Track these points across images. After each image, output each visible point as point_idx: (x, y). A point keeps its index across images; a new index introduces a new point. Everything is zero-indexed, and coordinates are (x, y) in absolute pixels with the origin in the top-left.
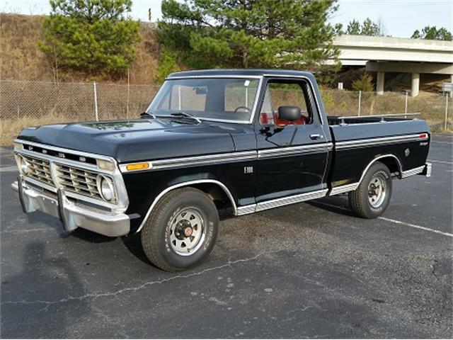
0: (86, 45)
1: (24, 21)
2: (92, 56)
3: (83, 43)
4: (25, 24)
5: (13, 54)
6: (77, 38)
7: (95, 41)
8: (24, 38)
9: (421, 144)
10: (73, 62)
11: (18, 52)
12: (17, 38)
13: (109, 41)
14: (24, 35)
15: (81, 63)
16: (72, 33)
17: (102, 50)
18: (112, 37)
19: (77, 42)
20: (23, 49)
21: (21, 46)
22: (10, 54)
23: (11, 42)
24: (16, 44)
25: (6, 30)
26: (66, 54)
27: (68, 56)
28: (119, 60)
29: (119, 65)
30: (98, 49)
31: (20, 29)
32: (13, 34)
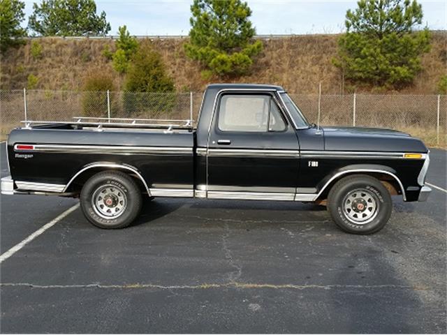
0: (372, 59)
1: (327, 40)
2: (377, 69)
3: (369, 58)
4: (326, 42)
5: (312, 70)
6: (364, 53)
7: (380, 55)
8: (324, 55)
10: (360, 75)
11: (316, 68)
12: (318, 56)
13: (395, 54)
14: (324, 52)
15: (367, 75)
16: (361, 49)
17: (387, 62)
18: (399, 50)
19: (364, 57)
20: (321, 65)
21: (320, 63)
22: (310, 70)
23: (312, 60)
24: (317, 61)
25: (310, 49)
26: (354, 68)
27: (356, 70)
28: (403, 71)
29: (402, 75)
30: (383, 62)
31: (322, 48)
32: (315, 53)
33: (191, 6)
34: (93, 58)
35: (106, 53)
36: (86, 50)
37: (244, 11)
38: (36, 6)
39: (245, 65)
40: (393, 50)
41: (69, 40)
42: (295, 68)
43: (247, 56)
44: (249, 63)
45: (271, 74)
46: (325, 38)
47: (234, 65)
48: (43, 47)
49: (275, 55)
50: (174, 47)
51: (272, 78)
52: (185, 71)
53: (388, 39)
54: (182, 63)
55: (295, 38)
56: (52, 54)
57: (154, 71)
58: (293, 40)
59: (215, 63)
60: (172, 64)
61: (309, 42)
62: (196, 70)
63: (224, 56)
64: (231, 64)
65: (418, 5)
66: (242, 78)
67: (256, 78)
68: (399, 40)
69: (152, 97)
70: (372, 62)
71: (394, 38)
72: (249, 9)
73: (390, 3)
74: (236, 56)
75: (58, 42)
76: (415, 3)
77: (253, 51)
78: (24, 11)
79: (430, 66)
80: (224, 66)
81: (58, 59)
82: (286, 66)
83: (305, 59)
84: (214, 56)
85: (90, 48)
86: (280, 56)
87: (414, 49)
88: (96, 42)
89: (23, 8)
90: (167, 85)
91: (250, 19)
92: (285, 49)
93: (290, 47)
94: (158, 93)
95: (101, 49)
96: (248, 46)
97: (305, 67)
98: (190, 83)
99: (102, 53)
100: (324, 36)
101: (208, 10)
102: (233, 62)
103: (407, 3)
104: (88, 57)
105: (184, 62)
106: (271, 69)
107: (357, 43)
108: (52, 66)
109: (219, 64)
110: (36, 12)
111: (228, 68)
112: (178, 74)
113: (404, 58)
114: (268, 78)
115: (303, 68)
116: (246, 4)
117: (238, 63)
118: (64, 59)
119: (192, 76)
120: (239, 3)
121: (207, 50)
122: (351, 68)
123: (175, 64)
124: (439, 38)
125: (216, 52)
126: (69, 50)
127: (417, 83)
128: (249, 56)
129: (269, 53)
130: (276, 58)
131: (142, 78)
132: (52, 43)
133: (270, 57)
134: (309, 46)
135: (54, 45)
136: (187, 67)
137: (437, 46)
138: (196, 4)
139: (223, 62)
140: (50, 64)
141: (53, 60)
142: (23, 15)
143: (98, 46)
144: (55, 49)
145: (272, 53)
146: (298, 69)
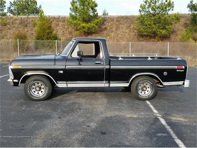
0: (150, 26)
1: (134, 18)
2: (152, 31)
3: (148, 26)
4: (134, 19)
5: (126, 31)
6: (146, 24)
7: (153, 24)
8: (132, 25)
9: (177, 70)
10: (145, 33)
11: (127, 31)
12: (129, 25)
13: (160, 24)
14: (132, 23)
15: (147, 34)
16: (145, 22)
17: (157, 28)
18: (162, 22)
19: (146, 25)
20: (130, 29)
21: (130, 28)
22: (125, 31)
23: (126, 27)
24: (128, 27)
25: (126, 22)
26: (142, 31)
27: (143, 31)
28: (164, 32)
29: (163, 34)
30: (155, 28)
31: (131, 21)
32: (128, 24)
33: (71, 2)
34: (28, 25)
35: (34, 23)
36: (26, 22)
37: (93, 5)
38: (11, 3)
39: (93, 28)
40: (160, 22)
41: (19, 17)
42: (118, 30)
43: (94, 25)
44: (96, 28)
45: (107, 33)
46: (133, 17)
47: (89, 29)
48: (7, 20)
49: (110, 24)
50: (65, 21)
51: (107, 35)
52: (69, 31)
53: (157, 17)
54: (68, 28)
55: (120, 17)
56: (10, 24)
57: (48, 31)
58: (119, 18)
59: (80, 28)
60: (63, 28)
61: (126, 19)
62: (73, 31)
63: (84, 25)
64: (87, 28)
65: (172, 2)
66: (93, 34)
67: (100, 35)
68: (162, 18)
69: (46, 43)
70: (150, 28)
71: (160, 17)
72: (96, 3)
73: (159, 1)
74: (90, 25)
75: (14, 18)
76: (170, 1)
77: (98, 22)
78: (5, 5)
79: (179, 30)
80: (84, 29)
81: (13, 26)
82: (114, 29)
83: (123, 26)
84: (80, 24)
85: (27, 21)
86: (112, 25)
87: (169, 22)
88: (30, 18)
89: (5, 3)
90: (54, 37)
91: (96, 8)
92: (115, 22)
93: (117, 21)
94: (49, 41)
95: (32, 21)
96: (95, 20)
97: (122, 30)
98: (70, 37)
99: (32, 23)
100: (133, 16)
101: (78, 4)
102: (88, 27)
103: (166, 1)
104: (26, 25)
105: (69, 27)
106: (107, 31)
107: (144, 19)
108: (9, 29)
109: (82, 28)
110: (11, 5)
111: (86, 30)
112: (65, 32)
113: (165, 26)
114: (105, 35)
115: (121, 30)
116: (95, 1)
117: (91, 28)
118: (15, 26)
119: (71, 34)
120: (92, 1)
121: (77, 22)
122: (140, 30)
123: (65, 28)
124: (184, 17)
125: (81, 23)
126: (18, 22)
127: (171, 37)
128: (96, 25)
129: (108, 23)
130: (110, 26)
131: (42, 34)
132: (12, 19)
133: (107, 26)
134: (125, 20)
135: (12, 20)
136: (70, 30)
137: (183, 21)
138: (73, 1)
139: (84, 27)
140: (9, 28)
141: (11, 26)
142: (5, 6)
143: (31, 20)
144: (12, 21)
145: (109, 24)
146: (119, 31)
